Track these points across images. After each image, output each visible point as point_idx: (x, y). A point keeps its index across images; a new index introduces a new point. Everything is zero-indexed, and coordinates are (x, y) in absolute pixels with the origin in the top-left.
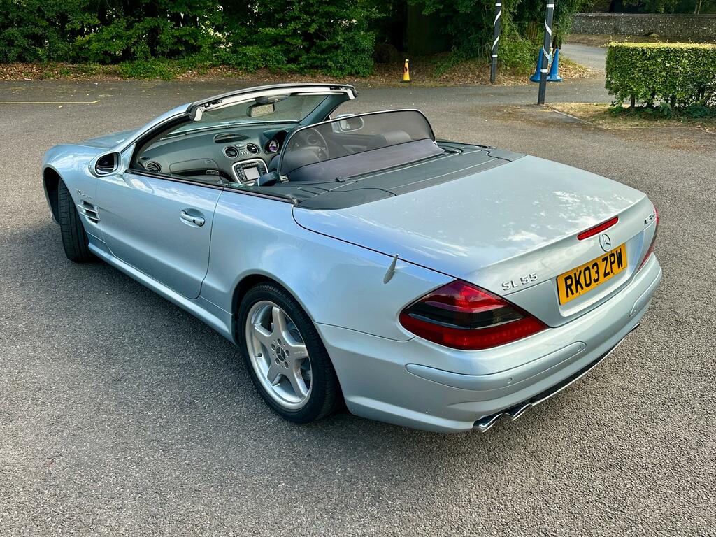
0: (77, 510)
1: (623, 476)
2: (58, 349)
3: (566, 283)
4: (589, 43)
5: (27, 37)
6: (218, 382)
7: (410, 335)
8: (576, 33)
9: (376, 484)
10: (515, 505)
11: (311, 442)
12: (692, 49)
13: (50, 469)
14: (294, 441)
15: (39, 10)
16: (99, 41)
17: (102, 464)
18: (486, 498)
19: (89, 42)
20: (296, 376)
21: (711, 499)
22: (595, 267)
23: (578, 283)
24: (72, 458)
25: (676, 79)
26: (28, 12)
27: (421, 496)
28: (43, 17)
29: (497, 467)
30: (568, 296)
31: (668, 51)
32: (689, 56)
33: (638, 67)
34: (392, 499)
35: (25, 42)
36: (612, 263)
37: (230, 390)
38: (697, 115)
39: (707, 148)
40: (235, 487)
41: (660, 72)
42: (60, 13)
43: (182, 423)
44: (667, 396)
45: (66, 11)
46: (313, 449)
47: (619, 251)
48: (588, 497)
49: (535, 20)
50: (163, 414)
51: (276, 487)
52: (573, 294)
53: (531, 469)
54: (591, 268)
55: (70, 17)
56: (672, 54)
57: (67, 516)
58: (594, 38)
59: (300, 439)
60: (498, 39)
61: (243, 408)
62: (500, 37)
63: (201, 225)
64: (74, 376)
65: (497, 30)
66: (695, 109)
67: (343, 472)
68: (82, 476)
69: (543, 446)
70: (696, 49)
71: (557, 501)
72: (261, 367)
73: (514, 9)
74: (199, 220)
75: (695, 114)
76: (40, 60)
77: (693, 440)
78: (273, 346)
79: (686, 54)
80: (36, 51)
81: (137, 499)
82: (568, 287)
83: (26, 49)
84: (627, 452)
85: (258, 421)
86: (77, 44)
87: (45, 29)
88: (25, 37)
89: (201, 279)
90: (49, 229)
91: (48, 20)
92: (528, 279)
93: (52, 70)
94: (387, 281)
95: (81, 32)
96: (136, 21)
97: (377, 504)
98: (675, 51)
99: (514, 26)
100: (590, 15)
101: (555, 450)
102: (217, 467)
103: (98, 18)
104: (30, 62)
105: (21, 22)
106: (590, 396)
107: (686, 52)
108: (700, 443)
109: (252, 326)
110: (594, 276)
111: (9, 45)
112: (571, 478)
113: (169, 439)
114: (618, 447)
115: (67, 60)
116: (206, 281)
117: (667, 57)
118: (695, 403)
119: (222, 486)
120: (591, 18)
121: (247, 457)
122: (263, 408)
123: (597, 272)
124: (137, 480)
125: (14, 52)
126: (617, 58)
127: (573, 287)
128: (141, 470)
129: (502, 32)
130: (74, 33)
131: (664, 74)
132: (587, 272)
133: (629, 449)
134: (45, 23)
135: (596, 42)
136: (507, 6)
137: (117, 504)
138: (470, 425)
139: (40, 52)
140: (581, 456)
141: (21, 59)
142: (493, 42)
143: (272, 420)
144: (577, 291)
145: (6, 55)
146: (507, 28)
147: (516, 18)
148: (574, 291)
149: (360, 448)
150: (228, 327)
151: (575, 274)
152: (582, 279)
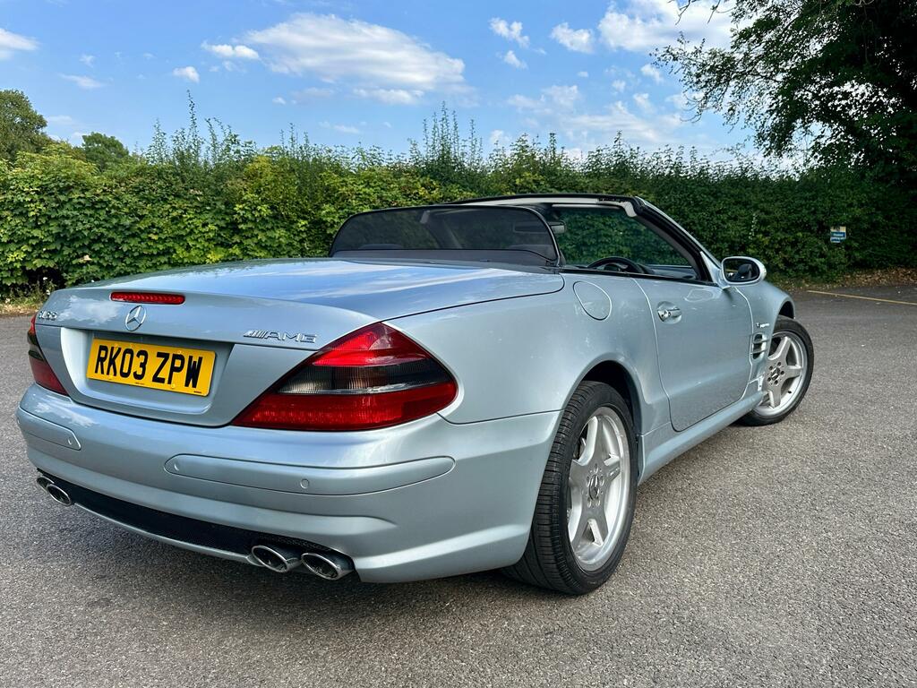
3: (99, 354)
23: (112, 362)
36: (175, 369)
52: (102, 372)
82: (101, 360)
110: (137, 369)
123: (143, 365)
132: (128, 356)
151: (112, 348)
152: (118, 362)
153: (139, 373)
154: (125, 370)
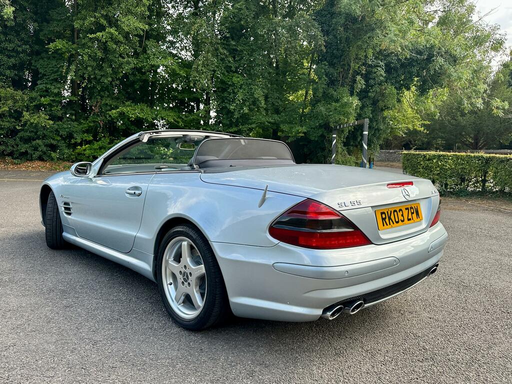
0: (19, 377)
1: (436, 364)
2: (28, 290)
3: (382, 216)
4: (392, 166)
5: (46, 146)
6: (139, 309)
7: (276, 241)
8: (383, 161)
9: (250, 366)
10: (356, 380)
11: (203, 342)
12: (454, 155)
13: (5, 353)
14: (191, 342)
15: (57, 130)
16: (91, 149)
17: (45, 351)
18: (334, 375)
19: (85, 150)
20: (195, 292)
21: (503, 379)
22: (401, 212)
23: (390, 219)
24: (23, 346)
25: (446, 172)
26: (50, 132)
27: (284, 374)
28: (58, 135)
29: (342, 358)
30: (384, 226)
31: (439, 156)
32: (452, 159)
33: (421, 164)
34: (262, 374)
35: (45, 149)
36: (412, 213)
37: (147, 314)
38: (462, 195)
39: (470, 210)
40: (143, 366)
41: (436, 168)
42: (70, 133)
43: (109, 330)
44: (462, 322)
45: (73, 131)
46: (205, 346)
47: (416, 207)
48: (410, 376)
49: (356, 146)
50: (96, 325)
51: (174, 367)
52: (387, 225)
53: (367, 360)
54: (398, 211)
55: (75, 135)
56: (442, 157)
57: (10, 380)
58: (394, 164)
59: (195, 340)
60: (334, 155)
61: (156, 323)
62: (336, 154)
63: (139, 195)
64: (36, 304)
65: (334, 150)
66: (461, 191)
67: (226, 360)
68: (27, 357)
69: (375, 347)
70: (456, 155)
71: (388, 378)
72: (170, 292)
73: (344, 139)
74: (137, 192)
75: (461, 194)
76: (52, 159)
77: (484, 346)
78: (181, 272)
79: (451, 158)
80: (51, 154)
81: (67, 371)
82: (384, 219)
83: (45, 153)
84: (437, 352)
85: (165, 330)
86: (77, 151)
87: (58, 141)
88: (45, 146)
89: (134, 234)
90: (38, 234)
91: (61, 136)
92: (355, 203)
93: (59, 166)
94: (260, 206)
95: (81, 144)
96: (116, 140)
97: (251, 378)
98: (444, 156)
99: (344, 148)
100: (391, 151)
101: (384, 350)
102: (131, 354)
103: (92, 136)
104: (46, 161)
105: (44, 137)
106: (407, 321)
107: (450, 156)
108: (490, 348)
109: (167, 261)
110: (401, 218)
111: (34, 150)
112: (397, 365)
113: (98, 338)
114: (430, 349)
115: (69, 161)
116: (139, 235)
117: (439, 159)
118: (483, 327)
119: (133, 365)
120: (392, 153)
121: (155, 349)
122: (170, 323)
123: (402, 215)
124: (69, 361)
125: (37, 154)
126: (408, 160)
127: (387, 220)
128: (73, 354)
129: (337, 151)
130: (76, 145)
131: (438, 169)
132: (396, 213)
133: (438, 350)
134: (59, 138)
135: (395, 166)
136: (340, 137)
137: (51, 373)
138: (319, 312)
139: (53, 154)
140: (403, 353)
141: (40, 159)
142: (332, 157)
143: (176, 330)
144: (390, 224)
145: (32, 156)
146: (340, 150)
147: (346, 144)
148: (388, 224)
149: (240, 346)
150: (150, 267)
151: (387, 212)
152: (392, 217)
153: (402, 219)
154: (397, 220)
